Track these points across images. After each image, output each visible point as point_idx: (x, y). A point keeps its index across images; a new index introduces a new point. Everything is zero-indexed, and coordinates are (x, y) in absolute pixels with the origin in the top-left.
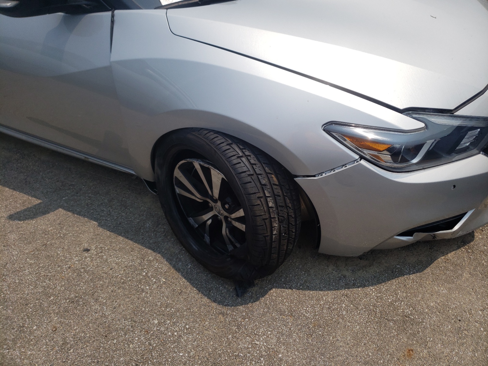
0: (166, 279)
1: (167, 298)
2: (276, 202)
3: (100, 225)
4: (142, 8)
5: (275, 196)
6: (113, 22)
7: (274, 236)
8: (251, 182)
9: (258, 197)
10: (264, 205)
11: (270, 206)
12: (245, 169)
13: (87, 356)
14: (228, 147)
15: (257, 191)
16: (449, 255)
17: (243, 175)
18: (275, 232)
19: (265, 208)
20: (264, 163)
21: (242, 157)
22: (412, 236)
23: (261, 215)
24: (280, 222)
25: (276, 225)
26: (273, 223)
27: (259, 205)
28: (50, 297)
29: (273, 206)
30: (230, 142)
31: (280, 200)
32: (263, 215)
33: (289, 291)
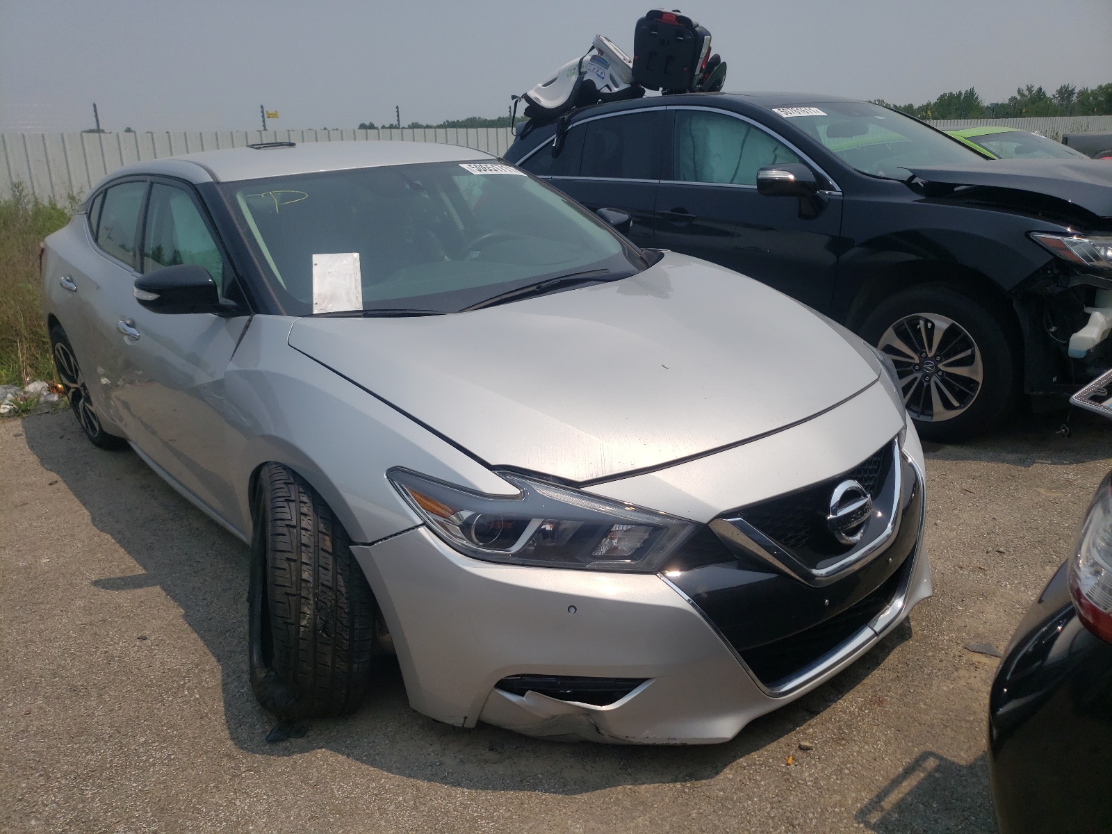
0: (201, 696)
1: (182, 717)
2: (316, 575)
3: (185, 617)
4: (284, 313)
5: (317, 568)
6: (247, 327)
7: (302, 629)
8: (285, 535)
9: (288, 559)
10: (294, 573)
11: (303, 578)
12: (287, 516)
13: (35, 751)
14: (283, 486)
15: (290, 550)
16: (643, 787)
17: (279, 522)
18: (304, 623)
19: (294, 578)
20: (321, 517)
21: (293, 501)
22: (523, 695)
23: (284, 586)
24: (318, 609)
25: (308, 610)
26: (302, 606)
27: (285, 569)
28: (55, 678)
29: (311, 579)
30: (292, 480)
31: (327, 578)
32: (288, 587)
33: (341, 758)
